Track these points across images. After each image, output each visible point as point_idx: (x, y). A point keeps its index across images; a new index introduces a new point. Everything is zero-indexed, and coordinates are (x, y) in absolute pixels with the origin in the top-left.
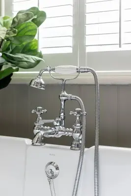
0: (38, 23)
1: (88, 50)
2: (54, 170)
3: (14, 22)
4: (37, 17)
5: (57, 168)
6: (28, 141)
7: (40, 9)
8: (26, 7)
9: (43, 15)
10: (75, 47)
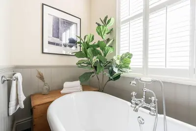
0: (130, 58)
1: (149, 67)
2: (142, 120)
3: (121, 58)
4: (129, 56)
5: (143, 120)
6: (129, 103)
7: (130, 53)
8: (125, 52)
9: (132, 55)
10: (143, 66)
